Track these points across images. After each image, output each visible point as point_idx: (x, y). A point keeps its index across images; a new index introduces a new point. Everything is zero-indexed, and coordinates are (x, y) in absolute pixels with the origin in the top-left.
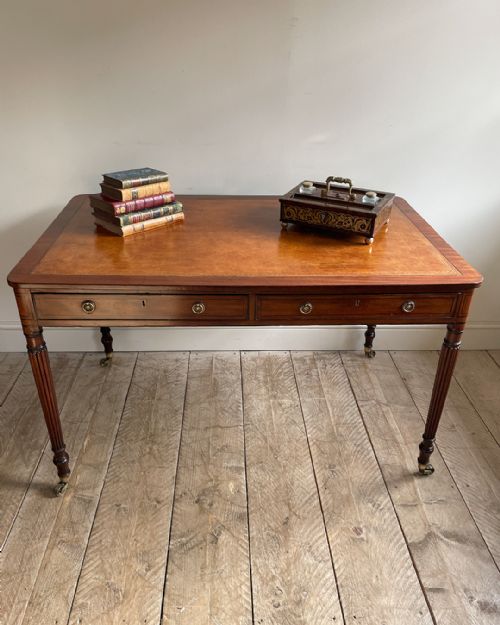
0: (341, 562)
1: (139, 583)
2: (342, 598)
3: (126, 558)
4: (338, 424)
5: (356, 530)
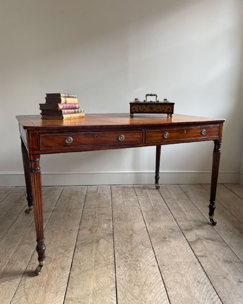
0: (157, 248)
1: (61, 255)
2: (157, 259)
3: (55, 248)
4: (155, 206)
5: (164, 238)
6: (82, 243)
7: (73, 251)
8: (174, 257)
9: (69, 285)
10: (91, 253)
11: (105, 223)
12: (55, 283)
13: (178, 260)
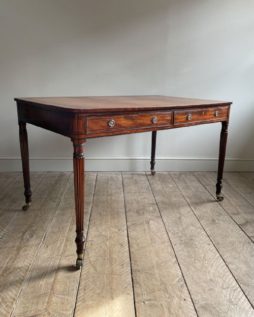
0: (208, 229)
1: (116, 234)
3: (108, 228)
5: (212, 220)
6: (133, 224)
7: (126, 231)
8: (227, 237)
9: (132, 259)
10: (145, 232)
11: (149, 206)
12: (118, 257)
13: (231, 240)
